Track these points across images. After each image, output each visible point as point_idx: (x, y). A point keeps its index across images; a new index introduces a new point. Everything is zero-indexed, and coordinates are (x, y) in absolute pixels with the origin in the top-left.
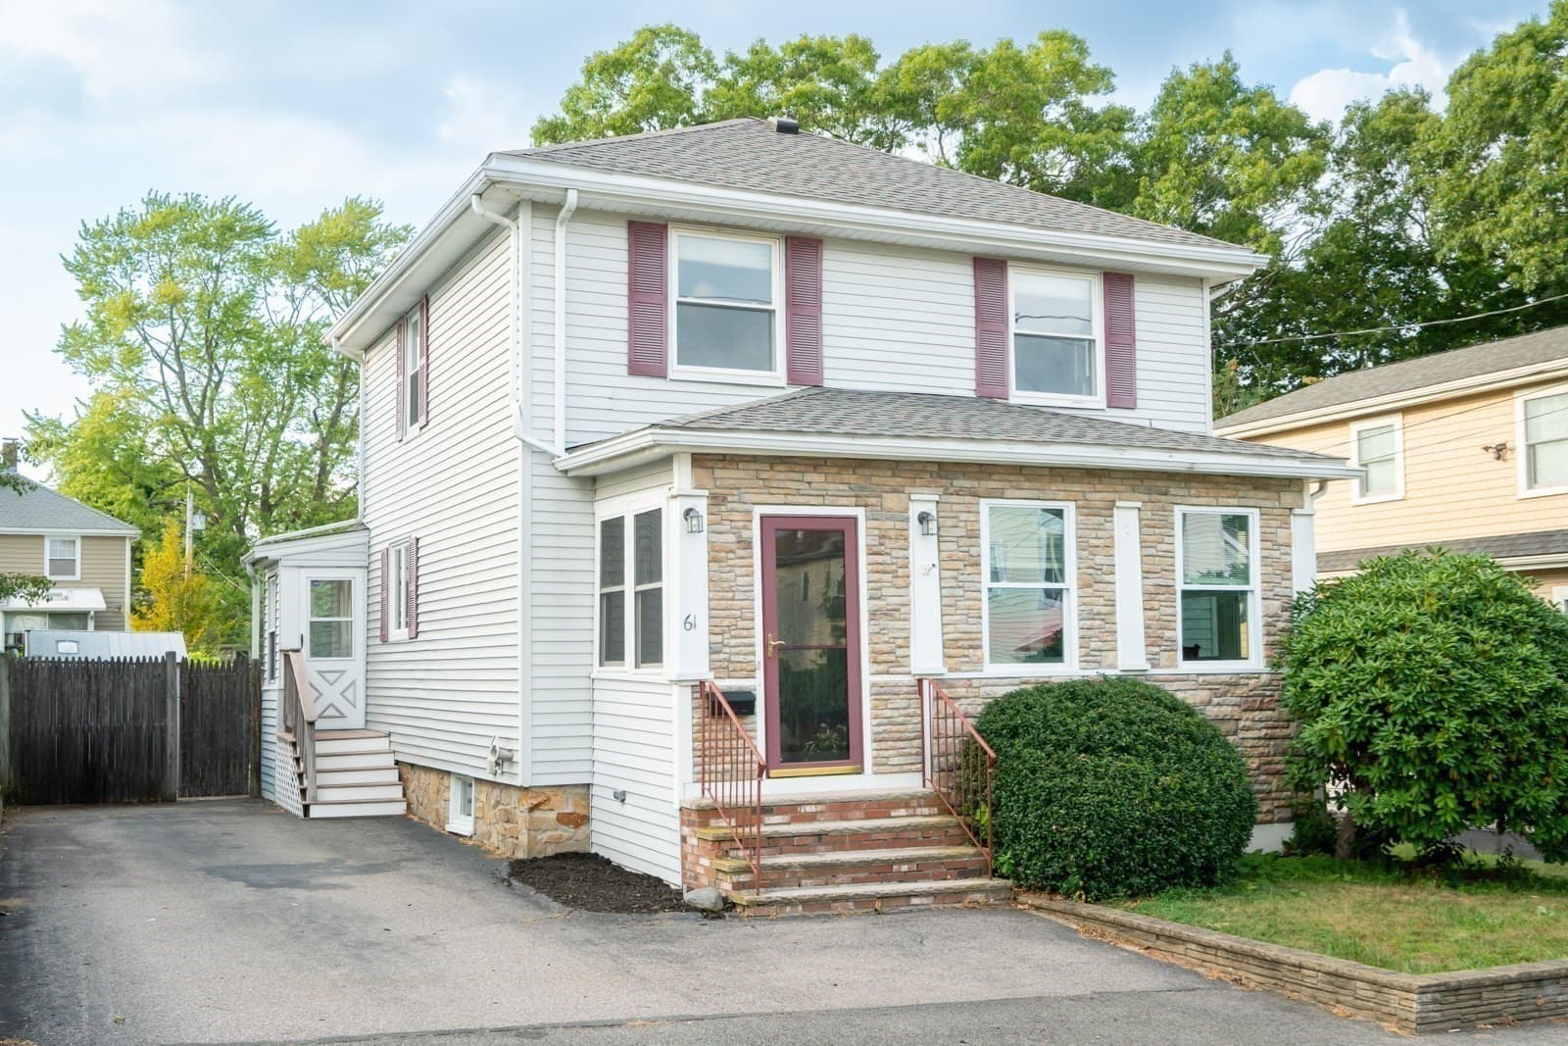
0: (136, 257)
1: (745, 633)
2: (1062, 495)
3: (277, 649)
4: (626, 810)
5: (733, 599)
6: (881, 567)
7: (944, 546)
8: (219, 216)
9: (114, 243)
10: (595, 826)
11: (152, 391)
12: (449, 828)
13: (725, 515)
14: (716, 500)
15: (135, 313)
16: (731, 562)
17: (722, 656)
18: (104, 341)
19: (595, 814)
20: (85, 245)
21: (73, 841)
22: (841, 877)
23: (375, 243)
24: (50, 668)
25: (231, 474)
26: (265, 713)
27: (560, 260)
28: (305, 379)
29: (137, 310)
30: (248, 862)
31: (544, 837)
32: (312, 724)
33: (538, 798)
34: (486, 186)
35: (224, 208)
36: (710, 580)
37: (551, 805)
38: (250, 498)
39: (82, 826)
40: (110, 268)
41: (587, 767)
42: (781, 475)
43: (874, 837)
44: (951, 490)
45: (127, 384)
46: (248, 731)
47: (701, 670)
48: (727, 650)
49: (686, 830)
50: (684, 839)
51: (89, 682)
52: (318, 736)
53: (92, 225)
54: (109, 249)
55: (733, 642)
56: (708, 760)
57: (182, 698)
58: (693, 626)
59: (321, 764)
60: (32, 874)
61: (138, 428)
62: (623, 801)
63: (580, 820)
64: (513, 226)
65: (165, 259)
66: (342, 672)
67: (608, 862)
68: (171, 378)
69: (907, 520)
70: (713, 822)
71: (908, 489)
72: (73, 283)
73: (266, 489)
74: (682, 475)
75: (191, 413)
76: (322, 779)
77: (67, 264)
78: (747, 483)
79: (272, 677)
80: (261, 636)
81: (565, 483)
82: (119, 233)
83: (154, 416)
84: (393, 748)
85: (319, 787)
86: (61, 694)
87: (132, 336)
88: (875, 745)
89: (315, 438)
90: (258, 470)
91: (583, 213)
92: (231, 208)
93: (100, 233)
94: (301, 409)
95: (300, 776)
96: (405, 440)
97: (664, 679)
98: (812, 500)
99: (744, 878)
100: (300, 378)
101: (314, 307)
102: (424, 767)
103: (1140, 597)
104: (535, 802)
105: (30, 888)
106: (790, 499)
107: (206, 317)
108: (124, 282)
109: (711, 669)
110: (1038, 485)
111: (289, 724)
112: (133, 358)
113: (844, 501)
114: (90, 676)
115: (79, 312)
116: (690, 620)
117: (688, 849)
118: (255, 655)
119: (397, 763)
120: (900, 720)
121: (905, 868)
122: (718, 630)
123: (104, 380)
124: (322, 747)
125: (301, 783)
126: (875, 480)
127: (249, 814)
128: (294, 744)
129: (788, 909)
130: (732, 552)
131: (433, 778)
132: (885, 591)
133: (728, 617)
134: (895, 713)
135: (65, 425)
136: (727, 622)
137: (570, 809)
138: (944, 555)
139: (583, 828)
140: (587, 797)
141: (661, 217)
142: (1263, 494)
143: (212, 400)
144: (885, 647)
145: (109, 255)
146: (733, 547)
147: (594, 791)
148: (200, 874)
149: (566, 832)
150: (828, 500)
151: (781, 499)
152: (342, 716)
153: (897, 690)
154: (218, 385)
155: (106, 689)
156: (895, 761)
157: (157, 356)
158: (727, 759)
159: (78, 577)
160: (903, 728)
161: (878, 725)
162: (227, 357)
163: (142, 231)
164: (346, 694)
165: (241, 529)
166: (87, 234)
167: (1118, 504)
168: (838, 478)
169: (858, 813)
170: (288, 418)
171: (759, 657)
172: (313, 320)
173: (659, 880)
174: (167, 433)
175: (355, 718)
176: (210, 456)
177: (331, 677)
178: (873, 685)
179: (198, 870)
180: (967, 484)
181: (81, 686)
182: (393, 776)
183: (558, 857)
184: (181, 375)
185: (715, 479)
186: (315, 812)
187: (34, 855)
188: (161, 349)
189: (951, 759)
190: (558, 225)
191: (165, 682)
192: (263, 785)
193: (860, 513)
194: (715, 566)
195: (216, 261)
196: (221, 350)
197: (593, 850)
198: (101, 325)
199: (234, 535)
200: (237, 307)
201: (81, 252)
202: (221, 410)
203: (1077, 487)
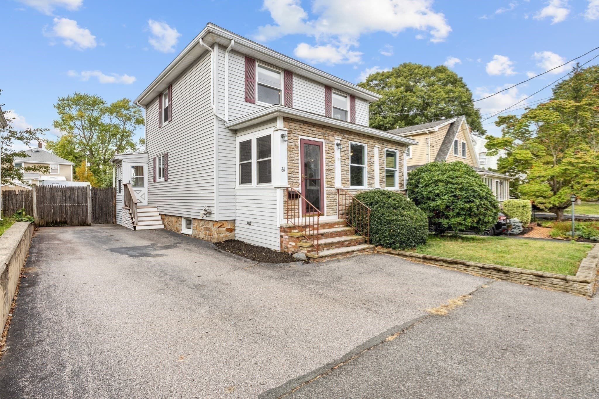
0: (72, 106)
1: (297, 174)
2: (365, 142)
3: (122, 184)
4: (251, 227)
5: (294, 163)
6: (328, 157)
7: (342, 153)
8: (92, 99)
9: (67, 102)
10: (236, 232)
11: (76, 136)
12: (182, 232)
13: (292, 137)
14: (290, 132)
15: (72, 118)
16: (293, 152)
17: (291, 180)
18: (64, 125)
19: (236, 228)
20: (60, 103)
21: (58, 239)
22: (333, 247)
23: (129, 108)
24: (50, 188)
25: (96, 155)
26: (117, 202)
27: (227, 64)
28: (114, 136)
29: (73, 118)
30: (124, 246)
31: (222, 235)
32: (136, 204)
33: (220, 224)
34: (206, 34)
35: (94, 97)
36: (288, 157)
37: (224, 226)
38: (100, 160)
39: (62, 234)
40: (66, 108)
41: (234, 215)
42: (305, 127)
43: (342, 233)
44: (344, 137)
45: (70, 134)
46: (112, 206)
47: (286, 184)
48: (292, 178)
49: (283, 234)
50: (281, 236)
51: (63, 193)
52: (138, 207)
53: (61, 98)
54: (65, 104)
55: (294, 176)
56: (288, 212)
57: (92, 197)
58: (284, 170)
59: (139, 215)
60: (42, 254)
61: (73, 144)
62: (250, 225)
63: (232, 230)
64: (212, 50)
65: (79, 107)
66: (141, 191)
67: (244, 242)
68: (81, 134)
69: (334, 144)
70: (293, 231)
71: (335, 136)
72: (57, 111)
73: (104, 158)
74: (280, 124)
75: (86, 141)
76: (139, 219)
77: (55, 106)
78: (297, 128)
79: (120, 192)
80: (116, 182)
81: (228, 131)
82: (68, 100)
83: (77, 141)
84: (158, 210)
85: (138, 221)
86: (53, 196)
87: (72, 124)
88: (327, 208)
89: (116, 148)
90: (103, 154)
91: (234, 51)
92: (96, 97)
93: (63, 100)
94: (112, 142)
95: (132, 218)
96: (162, 126)
97: (273, 187)
98: (313, 136)
99: (310, 249)
100: (112, 135)
101: (115, 121)
102: (171, 215)
103: (379, 170)
104: (220, 225)
105: (40, 261)
106: (308, 135)
107: (89, 121)
108: (69, 112)
109: (288, 184)
110: (361, 139)
111: (127, 204)
112: (71, 128)
113: (320, 137)
114: (63, 191)
115: (58, 118)
116: (283, 169)
117: (283, 239)
118: (114, 186)
119: (160, 214)
120: (333, 200)
121: (347, 243)
122: (290, 172)
123: (64, 133)
124: (139, 210)
125: (132, 220)
126: (327, 132)
127: (115, 229)
128: (129, 210)
129: (326, 258)
130: (294, 149)
131: (174, 219)
132: (330, 164)
133: (292, 168)
134: (332, 199)
135: (55, 142)
136: (292, 170)
137: (229, 227)
138: (342, 155)
139: (233, 232)
140: (234, 223)
141: (254, 58)
142: (400, 147)
143: (91, 139)
144: (329, 180)
145: (65, 105)
146: (294, 147)
147: (236, 221)
148: (108, 252)
149: (228, 234)
150: (317, 136)
151: (305, 134)
152: (141, 202)
153: (332, 192)
154: (92, 136)
155: (68, 195)
156: (331, 212)
157: (78, 128)
158: (293, 212)
159: (59, 173)
160: (333, 203)
161: (328, 202)
162: (95, 130)
163: (73, 101)
164: (142, 196)
165: (99, 166)
166: (59, 100)
167: (376, 146)
168: (319, 130)
169: (327, 227)
170: (110, 143)
171: (300, 181)
172: (115, 124)
173: (268, 249)
174: (80, 145)
175: (145, 203)
176: (91, 151)
177: (138, 192)
178: (327, 190)
179: (107, 250)
180: (347, 136)
181: (60, 193)
182: (159, 218)
183: (226, 241)
184: (84, 133)
185: (289, 126)
186: (137, 228)
187: (43, 246)
188: (79, 127)
189: (343, 211)
190: (226, 52)
191: (87, 193)
192: (117, 221)
193: (323, 141)
194: (289, 153)
195: (92, 108)
196: (93, 128)
197: (236, 239)
198: (64, 121)
199: (97, 167)
200: (97, 119)
201: (58, 104)
202: (93, 141)
203: (368, 140)
